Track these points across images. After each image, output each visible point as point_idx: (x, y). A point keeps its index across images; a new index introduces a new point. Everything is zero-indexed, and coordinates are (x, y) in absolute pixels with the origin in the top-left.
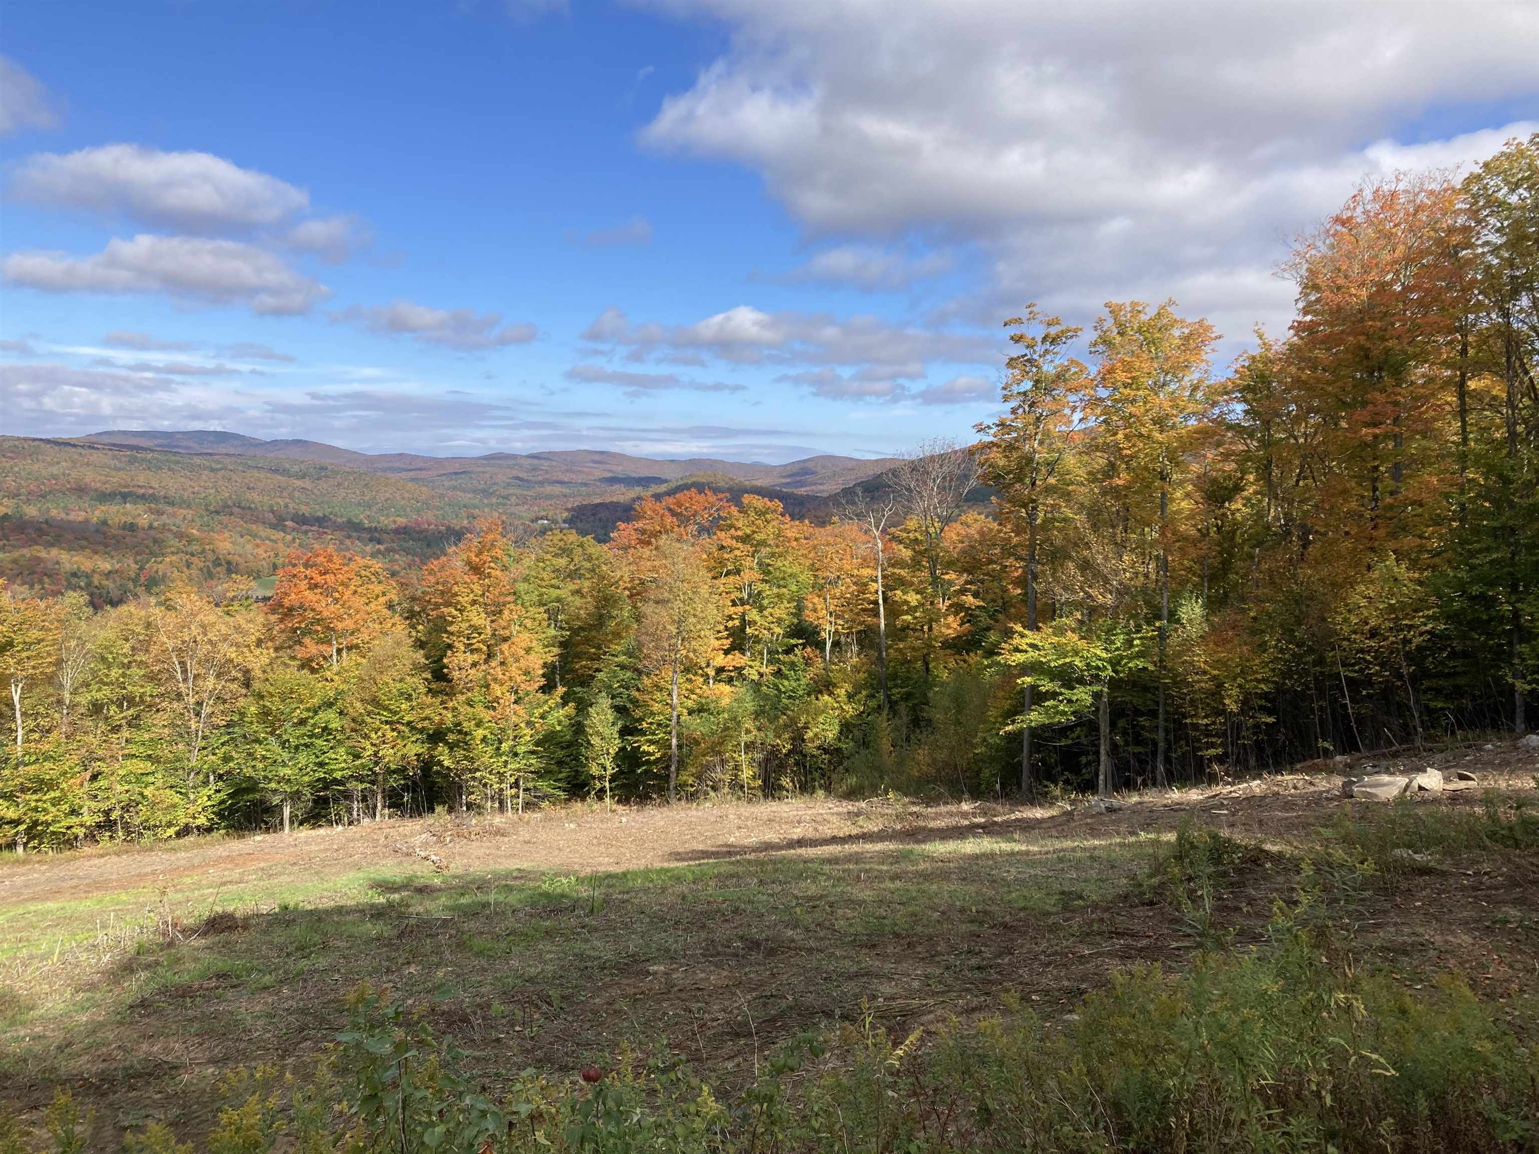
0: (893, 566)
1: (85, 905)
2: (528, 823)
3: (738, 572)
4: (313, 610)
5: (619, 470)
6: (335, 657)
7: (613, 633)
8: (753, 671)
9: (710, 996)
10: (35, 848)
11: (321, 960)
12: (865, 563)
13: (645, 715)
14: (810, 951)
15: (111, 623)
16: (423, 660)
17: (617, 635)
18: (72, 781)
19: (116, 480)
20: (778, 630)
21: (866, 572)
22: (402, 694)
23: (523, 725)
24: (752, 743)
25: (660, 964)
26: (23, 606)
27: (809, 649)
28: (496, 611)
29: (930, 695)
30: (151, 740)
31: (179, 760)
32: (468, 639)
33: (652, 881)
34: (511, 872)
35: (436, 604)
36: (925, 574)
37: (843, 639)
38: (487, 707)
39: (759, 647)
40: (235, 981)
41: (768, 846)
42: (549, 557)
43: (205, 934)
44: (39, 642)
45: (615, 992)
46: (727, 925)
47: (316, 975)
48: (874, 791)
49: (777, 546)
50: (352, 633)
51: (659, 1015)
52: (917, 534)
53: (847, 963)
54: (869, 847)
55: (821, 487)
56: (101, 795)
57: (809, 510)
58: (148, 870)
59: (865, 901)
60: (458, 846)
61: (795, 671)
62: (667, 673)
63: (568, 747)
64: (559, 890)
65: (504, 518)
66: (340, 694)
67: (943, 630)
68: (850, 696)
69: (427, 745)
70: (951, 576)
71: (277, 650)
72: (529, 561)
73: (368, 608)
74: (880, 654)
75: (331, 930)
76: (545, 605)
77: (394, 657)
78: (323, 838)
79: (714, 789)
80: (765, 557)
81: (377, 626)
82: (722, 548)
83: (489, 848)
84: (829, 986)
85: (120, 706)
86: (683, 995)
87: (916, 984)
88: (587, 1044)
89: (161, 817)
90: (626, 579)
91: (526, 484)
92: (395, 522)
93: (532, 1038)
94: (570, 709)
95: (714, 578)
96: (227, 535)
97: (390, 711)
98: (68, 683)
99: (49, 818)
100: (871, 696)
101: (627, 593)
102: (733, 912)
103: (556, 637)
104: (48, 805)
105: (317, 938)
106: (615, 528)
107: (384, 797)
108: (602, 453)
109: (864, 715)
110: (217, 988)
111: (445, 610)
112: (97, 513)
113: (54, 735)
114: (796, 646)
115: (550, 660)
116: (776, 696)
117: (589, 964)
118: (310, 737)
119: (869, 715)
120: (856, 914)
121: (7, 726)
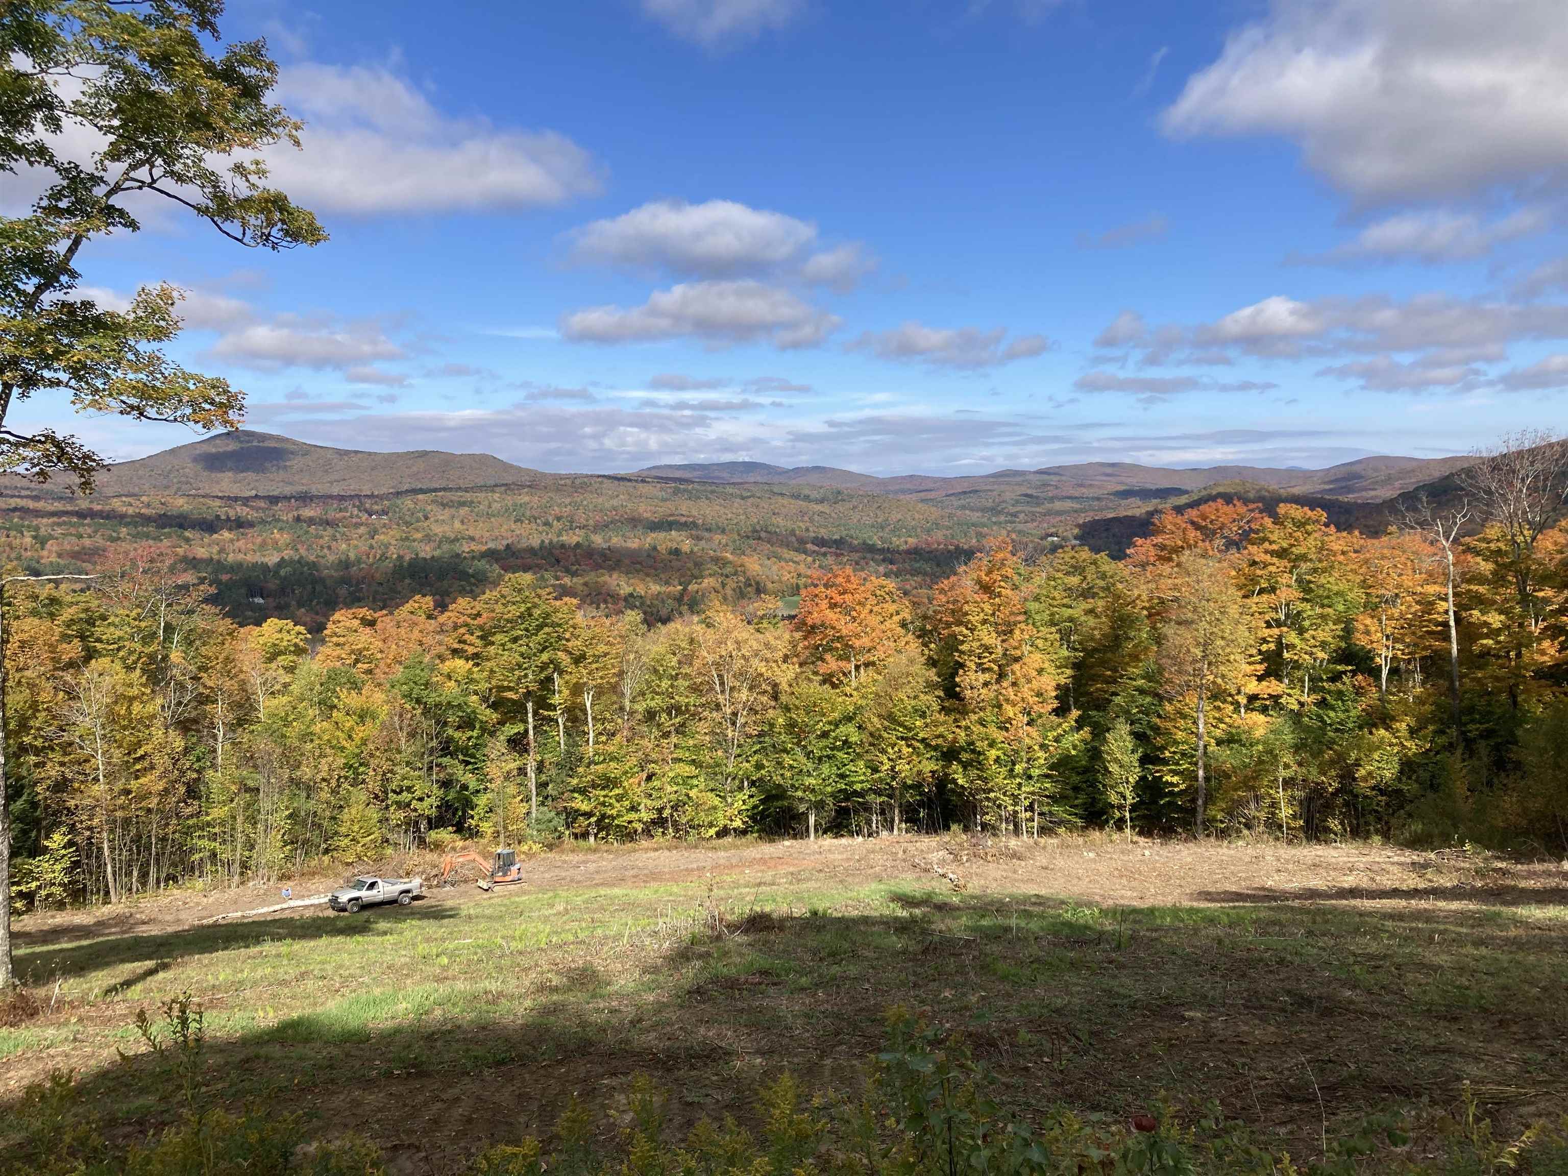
0: (1469, 582)
1: (645, 894)
2: (1044, 848)
3: (1273, 590)
4: (833, 628)
5: (1135, 482)
6: (853, 673)
7: (1130, 655)
8: (1292, 700)
9: (1256, 1052)
10: (603, 838)
11: (851, 967)
12: (1431, 578)
13: (1167, 744)
14: (1374, 1016)
15: (661, 639)
16: (936, 678)
17: (1135, 658)
18: (631, 781)
19: (663, 510)
20: (1321, 655)
21: (1432, 589)
22: (916, 710)
23: (1036, 748)
24: (1292, 779)
25: (1195, 1010)
26: (592, 623)
27: (1360, 677)
28: (1006, 630)
29: (1519, 732)
30: (695, 746)
31: (718, 765)
32: (979, 658)
33: (1182, 921)
34: (1030, 897)
35: (947, 623)
36: (1512, 591)
37: (1402, 666)
38: (1000, 728)
39: (1298, 674)
40: (776, 980)
41: (1313, 894)
42: (1060, 575)
43: (746, 932)
44: (606, 655)
45: (1148, 1033)
46: (1271, 976)
47: (847, 982)
48: (1446, 841)
49: (1320, 561)
50: (869, 651)
51: (1198, 1065)
52: (1499, 544)
53: (1423, 1036)
54: (1441, 904)
55: (1372, 493)
56: (655, 794)
57: (1357, 519)
58: (695, 866)
59: (1441, 967)
60: (974, 866)
61: (1343, 701)
62: (1192, 699)
63: (1084, 772)
64: (1081, 921)
65: (1014, 536)
66: (858, 709)
67: (1536, 656)
68: (1413, 732)
69: (941, 763)
70: (1548, 592)
71: (801, 665)
72: (1040, 578)
73: (883, 627)
74: (1452, 682)
75: (859, 939)
76: (1056, 625)
77: (908, 675)
78: (845, 847)
79: (1248, 826)
80: (1305, 573)
81: (892, 644)
82: (1254, 563)
83: (1005, 870)
84: (1401, 1058)
85: (670, 714)
86: (1224, 1047)
87: (1511, 1069)
88: (1120, 1086)
89: (703, 818)
90: (1144, 597)
91: (1035, 500)
92: (906, 542)
93: (1061, 1072)
94: (1085, 733)
95: (1245, 597)
96: (756, 557)
97: (905, 727)
98: (627, 692)
99: (614, 812)
100: (1441, 732)
101: (1145, 612)
102: (1278, 963)
103: (1069, 657)
104: (613, 801)
105: (846, 945)
106: (1131, 544)
107: (901, 812)
108: (1113, 465)
109: (1432, 754)
110: (760, 984)
111: (956, 629)
112: (649, 540)
113: (618, 738)
114: (1345, 673)
115: (1063, 681)
116: (1320, 728)
117: (1118, 1002)
118: (832, 749)
119: (1437, 753)
120: (1430, 980)
121: (581, 728)
